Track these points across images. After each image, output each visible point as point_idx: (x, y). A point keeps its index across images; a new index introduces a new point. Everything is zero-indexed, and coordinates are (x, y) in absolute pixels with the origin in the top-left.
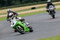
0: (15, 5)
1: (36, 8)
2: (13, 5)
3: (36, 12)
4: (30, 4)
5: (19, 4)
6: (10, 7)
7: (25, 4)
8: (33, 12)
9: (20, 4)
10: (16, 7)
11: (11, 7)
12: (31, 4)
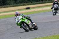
0: (9, 5)
1: (30, 9)
2: (8, 4)
3: (30, 12)
4: (24, 4)
5: (13, 4)
6: (4, 6)
7: (20, 4)
8: (28, 12)
9: (15, 4)
10: (11, 7)
11: (6, 6)
12: (26, 4)
